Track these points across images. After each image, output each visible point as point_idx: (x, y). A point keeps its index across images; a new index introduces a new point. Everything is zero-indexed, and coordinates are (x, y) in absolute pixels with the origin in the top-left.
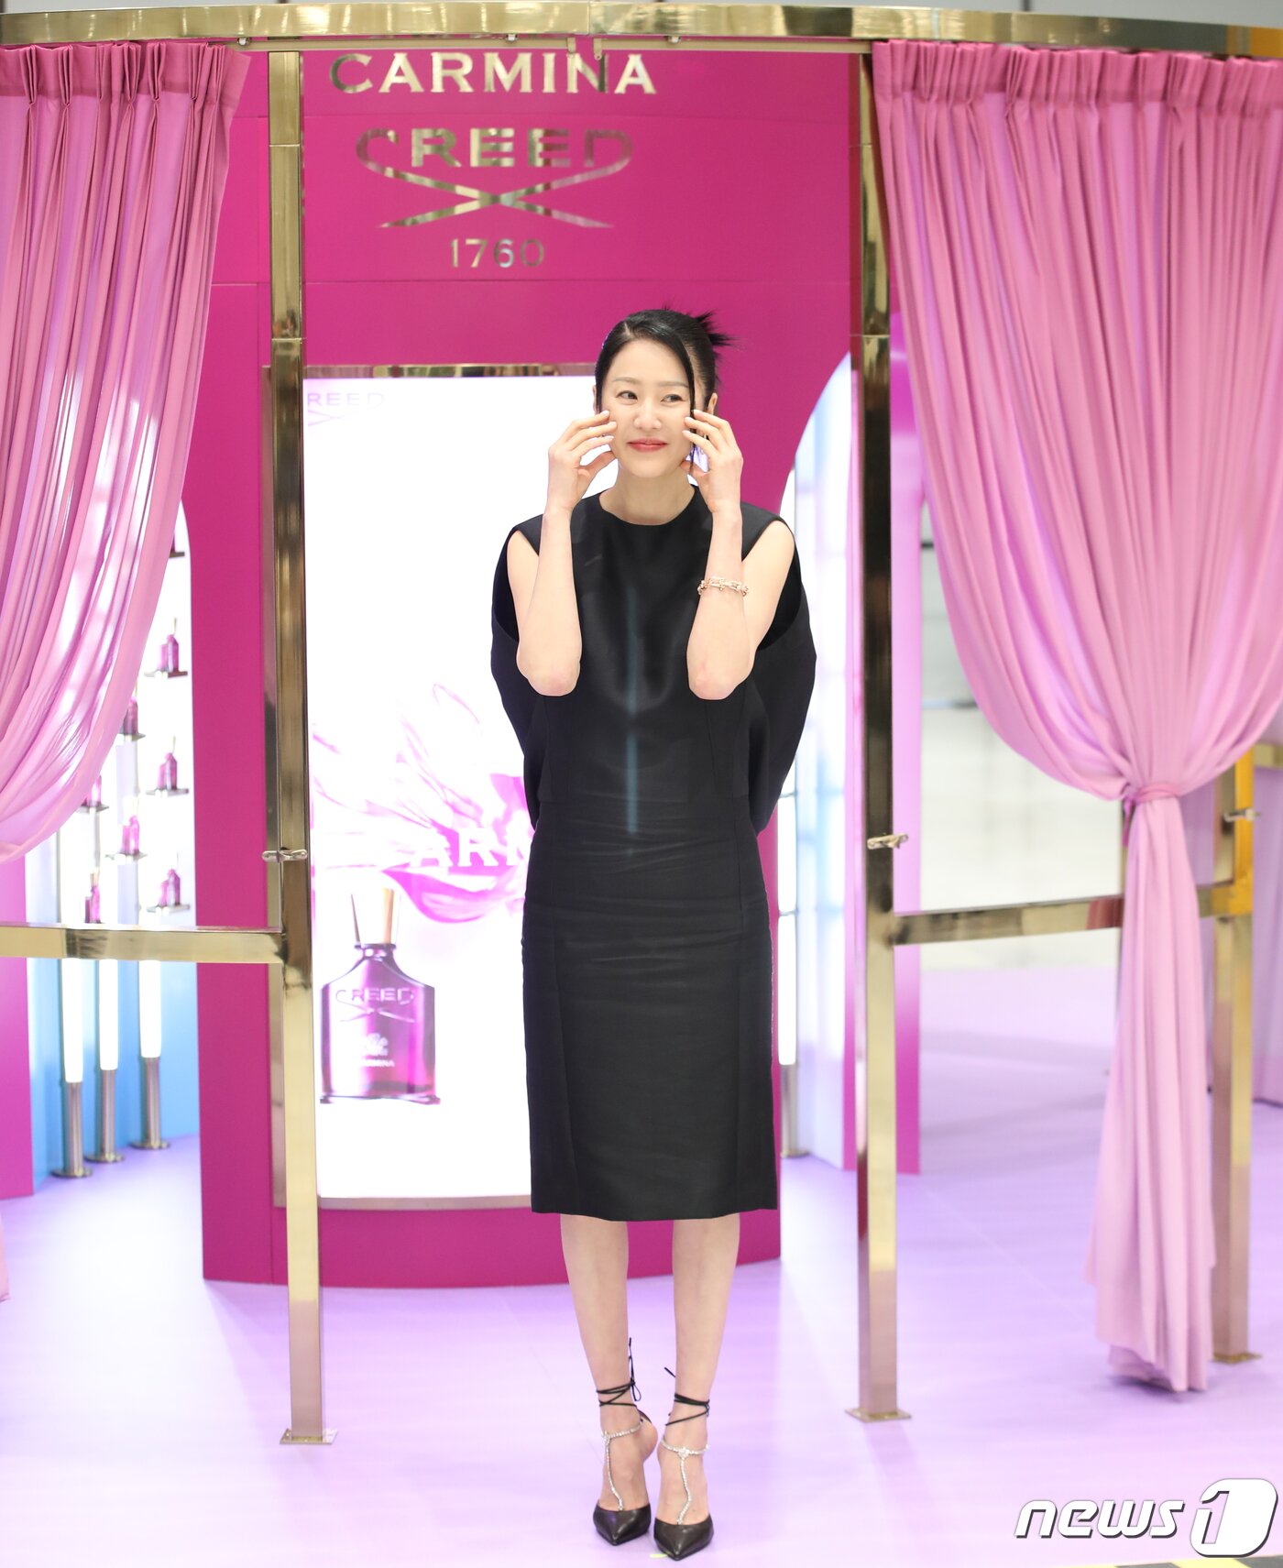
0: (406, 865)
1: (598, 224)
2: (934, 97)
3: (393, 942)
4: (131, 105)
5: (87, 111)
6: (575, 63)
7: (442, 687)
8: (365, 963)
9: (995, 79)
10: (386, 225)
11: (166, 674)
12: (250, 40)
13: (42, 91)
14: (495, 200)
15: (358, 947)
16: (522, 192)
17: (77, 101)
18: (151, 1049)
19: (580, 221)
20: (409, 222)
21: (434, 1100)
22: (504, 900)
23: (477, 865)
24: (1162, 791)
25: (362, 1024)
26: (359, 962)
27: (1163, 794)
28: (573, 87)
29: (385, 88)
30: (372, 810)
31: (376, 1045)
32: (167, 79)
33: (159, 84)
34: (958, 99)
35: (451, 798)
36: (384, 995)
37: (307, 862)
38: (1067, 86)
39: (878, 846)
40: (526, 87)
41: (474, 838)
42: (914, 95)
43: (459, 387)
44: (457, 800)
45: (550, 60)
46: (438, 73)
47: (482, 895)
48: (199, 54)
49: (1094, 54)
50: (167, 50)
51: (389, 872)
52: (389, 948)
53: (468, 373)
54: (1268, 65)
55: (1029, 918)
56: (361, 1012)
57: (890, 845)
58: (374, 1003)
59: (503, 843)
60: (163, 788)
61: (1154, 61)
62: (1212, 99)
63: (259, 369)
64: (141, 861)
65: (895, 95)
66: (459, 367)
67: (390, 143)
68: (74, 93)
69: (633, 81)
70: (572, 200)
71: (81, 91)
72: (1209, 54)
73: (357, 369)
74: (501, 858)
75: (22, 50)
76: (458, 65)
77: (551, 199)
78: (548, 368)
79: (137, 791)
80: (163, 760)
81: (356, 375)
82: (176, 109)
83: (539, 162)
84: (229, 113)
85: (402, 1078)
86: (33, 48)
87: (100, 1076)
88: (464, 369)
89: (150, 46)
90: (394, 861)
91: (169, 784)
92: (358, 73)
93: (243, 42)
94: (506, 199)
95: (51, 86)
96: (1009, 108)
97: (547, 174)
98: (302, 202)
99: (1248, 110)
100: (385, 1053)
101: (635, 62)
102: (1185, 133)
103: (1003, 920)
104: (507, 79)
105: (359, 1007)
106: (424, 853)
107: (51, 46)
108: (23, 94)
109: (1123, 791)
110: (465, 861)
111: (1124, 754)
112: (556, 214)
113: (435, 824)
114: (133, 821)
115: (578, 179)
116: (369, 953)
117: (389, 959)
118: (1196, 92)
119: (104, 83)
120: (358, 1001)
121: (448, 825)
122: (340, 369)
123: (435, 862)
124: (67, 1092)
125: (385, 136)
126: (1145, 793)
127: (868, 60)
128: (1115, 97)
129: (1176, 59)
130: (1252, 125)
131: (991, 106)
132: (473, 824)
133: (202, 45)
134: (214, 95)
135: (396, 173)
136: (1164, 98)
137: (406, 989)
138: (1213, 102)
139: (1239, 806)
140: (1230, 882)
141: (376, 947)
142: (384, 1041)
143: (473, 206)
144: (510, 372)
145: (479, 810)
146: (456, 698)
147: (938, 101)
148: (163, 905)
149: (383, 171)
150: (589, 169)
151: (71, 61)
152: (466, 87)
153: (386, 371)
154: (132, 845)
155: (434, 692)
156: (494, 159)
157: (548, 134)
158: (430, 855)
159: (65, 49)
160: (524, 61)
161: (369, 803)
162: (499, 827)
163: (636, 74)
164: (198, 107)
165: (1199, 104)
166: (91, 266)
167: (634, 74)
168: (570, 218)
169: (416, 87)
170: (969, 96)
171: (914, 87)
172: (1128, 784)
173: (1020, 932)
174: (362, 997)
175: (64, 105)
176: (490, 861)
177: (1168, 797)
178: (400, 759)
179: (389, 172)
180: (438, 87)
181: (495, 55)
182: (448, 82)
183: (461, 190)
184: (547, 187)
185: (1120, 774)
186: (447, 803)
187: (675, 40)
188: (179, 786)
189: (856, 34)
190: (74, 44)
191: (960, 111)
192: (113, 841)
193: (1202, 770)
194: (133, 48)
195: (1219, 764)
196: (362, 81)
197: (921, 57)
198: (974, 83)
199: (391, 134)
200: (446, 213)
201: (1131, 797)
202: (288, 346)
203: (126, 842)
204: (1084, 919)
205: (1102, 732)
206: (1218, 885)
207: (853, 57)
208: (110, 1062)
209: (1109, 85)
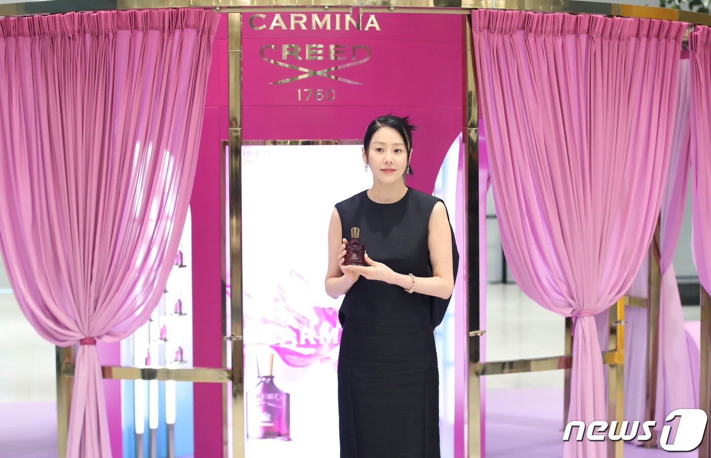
0: (279, 344)
1: (356, 83)
2: (496, 32)
3: (273, 375)
4: (172, 34)
5: (154, 37)
6: (348, 18)
7: (293, 271)
8: (262, 384)
9: (521, 25)
10: (270, 83)
11: (178, 266)
12: (221, 8)
13: (136, 28)
14: (315, 73)
15: (259, 377)
16: (326, 70)
17: (151, 32)
18: (171, 419)
19: (349, 82)
20: (279, 82)
21: (289, 439)
22: (319, 358)
23: (308, 344)
24: (588, 313)
25: (260, 409)
26: (259, 383)
27: (589, 314)
28: (347, 28)
29: (272, 28)
30: (265, 321)
31: (266, 417)
32: (187, 23)
33: (184, 25)
34: (505, 33)
35: (297, 316)
36: (270, 397)
37: (242, 341)
38: (549, 28)
39: (473, 335)
40: (329, 28)
41: (306, 332)
42: (488, 31)
43: (300, 149)
44: (299, 317)
45: (338, 16)
46: (293, 22)
47: (309, 356)
48: (200, 13)
49: (559, 15)
50: (187, 12)
51: (272, 347)
52: (271, 377)
53: (304, 143)
54: (629, 19)
55: (533, 365)
56: (259, 403)
57: (479, 334)
58: (266, 400)
59: (318, 334)
60: (176, 313)
61: (584, 17)
62: (607, 33)
63: (220, 141)
64: (167, 342)
65: (480, 31)
66: (301, 141)
67: (272, 49)
68: (149, 29)
69: (372, 25)
70: (347, 73)
71: (152, 28)
72: (606, 15)
73: (258, 142)
74: (317, 341)
75: (128, 11)
76: (301, 19)
77: (337, 73)
78: (337, 142)
79: (165, 314)
80: (177, 302)
81: (258, 144)
82: (191, 36)
83: (333, 58)
84: (212, 37)
85: (276, 430)
86: (133, 10)
87: (150, 431)
88: (302, 141)
89: (180, 10)
90: (274, 342)
91: (178, 311)
92: (260, 22)
93: (218, 9)
94: (319, 73)
95: (140, 26)
96: (526, 36)
97: (336, 63)
98: (241, 74)
99: (621, 38)
100: (270, 420)
101: (372, 18)
102: (596, 47)
103: (524, 365)
104: (321, 25)
105: (260, 402)
106: (287, 339)
107: (140, 10)
108: (128, 29)
109: (572, 313)
110: (303, 342)
111: (573, 298)
112: (340, 79)
113: (290, 327)
114: (164, 326)
115: (348, 65)
116: (264, 379)
117: (272, 382)
118: (601, 30)
119: (161, 25)
120: (259, 399)
121: (296, 327)
122: (252, 142)
123: (290, 342)
124: (137, 437)
125: (271, 47)
126: (582, 314)
127: (470, 17)
128: (568, 32)
129: (593, 17)
130: (623, 44)
131: (519, 36)
132: (306, 327)
133: (202, 10)
134: (206, 30)
135: (275, 62)
136: (588, 32)
137: (278, 394)
138: (607, 34)
139: (619, 319)
140: (615, 350)
141: (266, 377)
142: (269, 416)
143: (306, 76)
144: (321, 143)
145: (308, 321)
146: (299, 275)
147: (497, 33)
148: (176, 360)
149: (270, 61)
150: (354, 61)
151: (148, 16)
152: (304, 27)
153: (270, 142)
154: (164, 336)
155: (290, 273)
156: (315, 57)
157: (336, 46)
158: (289, 340)
159: (146, 11)
160: (328, 17)
161: (264, 319)
162: (317, 328)
163: (373, 22)
164: (200, 35)
165: (602, 35)
166: (156, 98)
167: (372, 23)
168: (345, 80)
169: (284, 27)
170: (510, 32)
171: (488, 28)
172: (574, 310)
173: (529, 370)
174: (260, 397)
175: (145, 34)
176: (313, 342)
177: (590, 315)
178: (276, 300)
179: (272, 62)
180: (292, 28)
181: (316, 15)
182: (297, 25)
183: (301, 69)
184: (336, 68)
185: (571, 306)
186: (295, 318)
187: (392, 8)
188: (183, 312)
189: (463, 6)
190: (150, 9)
191: (507, 37)
192: (156, 334)
193: (603, 305)
194: (173, 11)
195: (611, 302)
196: (261, 25)
197: (491, 16)
198: (512, 27)
199: (273, 46)
200: (295, 79)
201: (575, 315)
202: (236, 131)
203: (161, 334)
204: (556, 365)
205: (564, 289)
206: (610, 351)
207: (463, 16)
208: (154, 425)
209: (566, 28)
